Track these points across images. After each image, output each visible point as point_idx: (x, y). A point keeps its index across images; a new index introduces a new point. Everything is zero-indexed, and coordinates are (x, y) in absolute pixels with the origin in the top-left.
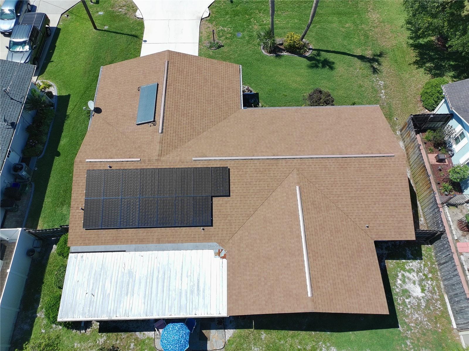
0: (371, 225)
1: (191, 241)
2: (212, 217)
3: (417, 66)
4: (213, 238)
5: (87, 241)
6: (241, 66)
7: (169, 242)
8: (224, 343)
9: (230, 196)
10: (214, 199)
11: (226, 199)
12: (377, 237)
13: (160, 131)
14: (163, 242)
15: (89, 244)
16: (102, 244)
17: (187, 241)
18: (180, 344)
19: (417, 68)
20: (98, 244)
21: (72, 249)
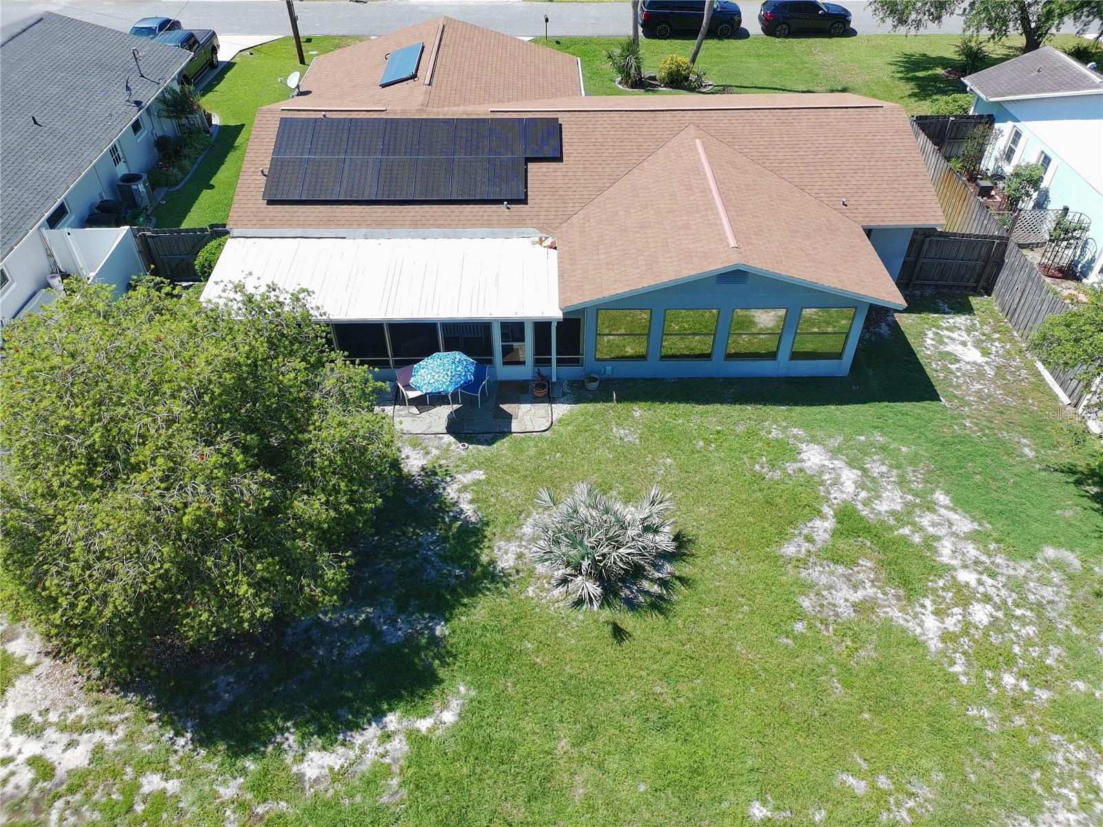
0: (851, 202)
1: (482, 225)
2: (526, 188)
3: (916, 99)
4: (527, 221)
5: (267, 222)
6: (579, 59)
7: (438, 226)
8: (549, 423)
9: (562, 161)
10: (530, 165)
11: (554, 165)
12: (866, 219)
13: (427, 82)
14: (424, 226)
15: (272, 226)
16: (298, 226)
17: (474, 225)
18: (456, 371)
19: (916, 101)
20: (290, 226)
21: (235, 232)
